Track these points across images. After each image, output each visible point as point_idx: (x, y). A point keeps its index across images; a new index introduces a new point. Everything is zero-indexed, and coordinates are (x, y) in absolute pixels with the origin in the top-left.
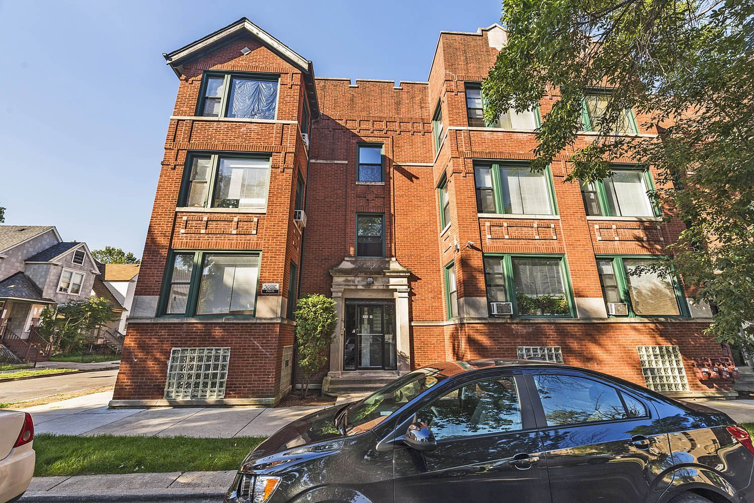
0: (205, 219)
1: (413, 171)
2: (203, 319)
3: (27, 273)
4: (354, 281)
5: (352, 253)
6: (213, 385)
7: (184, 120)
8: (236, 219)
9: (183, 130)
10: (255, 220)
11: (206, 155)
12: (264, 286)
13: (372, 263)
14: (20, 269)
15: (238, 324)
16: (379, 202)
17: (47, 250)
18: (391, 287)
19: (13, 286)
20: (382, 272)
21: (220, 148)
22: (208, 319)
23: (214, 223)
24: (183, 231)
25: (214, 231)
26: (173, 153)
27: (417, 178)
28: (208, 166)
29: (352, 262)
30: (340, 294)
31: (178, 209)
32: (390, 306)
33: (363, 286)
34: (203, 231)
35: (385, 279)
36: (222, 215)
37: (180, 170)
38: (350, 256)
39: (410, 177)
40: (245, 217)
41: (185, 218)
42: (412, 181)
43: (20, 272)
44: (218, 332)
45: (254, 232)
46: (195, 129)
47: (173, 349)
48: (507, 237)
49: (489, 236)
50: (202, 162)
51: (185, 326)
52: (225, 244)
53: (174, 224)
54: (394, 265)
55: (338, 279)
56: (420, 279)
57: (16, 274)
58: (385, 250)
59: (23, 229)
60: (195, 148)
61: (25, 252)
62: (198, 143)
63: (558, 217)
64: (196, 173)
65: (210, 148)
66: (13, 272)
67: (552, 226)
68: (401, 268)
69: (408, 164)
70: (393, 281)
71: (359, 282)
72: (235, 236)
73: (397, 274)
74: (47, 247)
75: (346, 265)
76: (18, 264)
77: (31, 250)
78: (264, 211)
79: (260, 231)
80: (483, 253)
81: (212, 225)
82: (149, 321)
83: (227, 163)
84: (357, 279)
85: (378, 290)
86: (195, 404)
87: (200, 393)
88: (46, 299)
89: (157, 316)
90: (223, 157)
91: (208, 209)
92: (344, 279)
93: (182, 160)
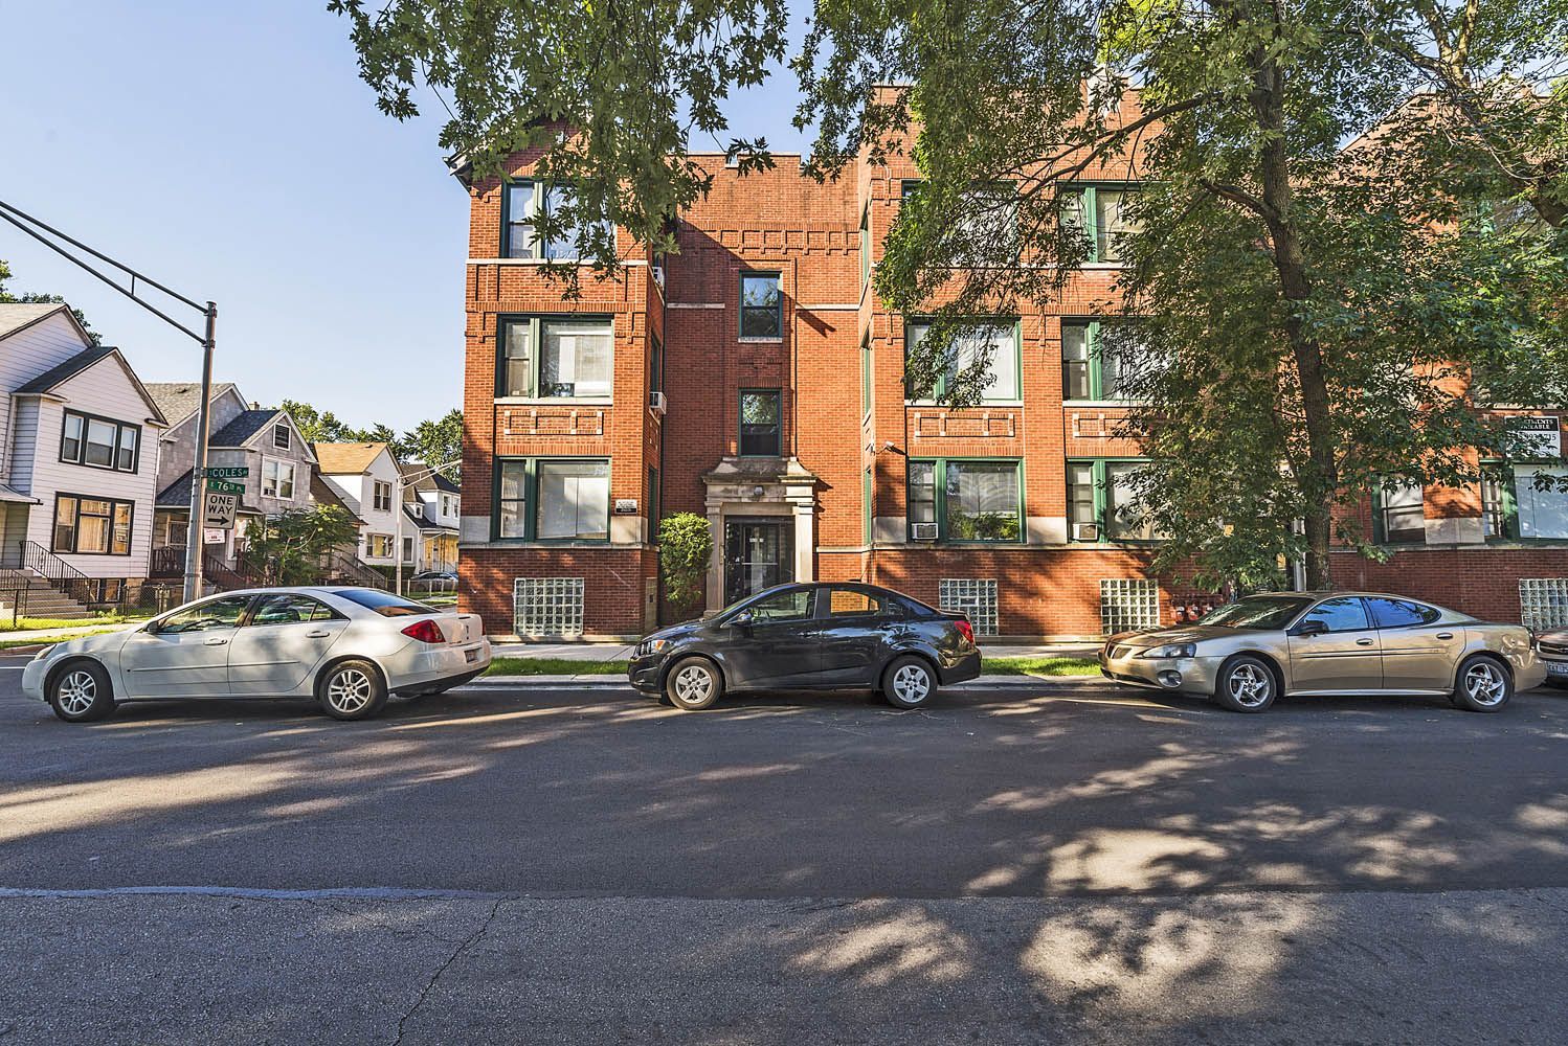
0: (534, 414)
1: (826, 318)
2: (547, 545)
4: (736, 492)
5: (733, 451)
6: (568, 620)
7: (486, 265)
8: (574, 414)
9: (487, 280)
10: (600, 414)
11: (524, 319)
12: (619, 503)
13: (762, 464)
15: (591, 550)
16: (773, 370)
17: (229, 424)
18: (788, 500)
20: (775, 478)
21: (542, 309)
22: (553, 545)
23: (546, 419)
24: (507, 431)
25: (546, 431)
26: (479, 317)
27: (833, 330)
28: (527, 337)
29: (733, 464)
30: (717, 510)
31: (497, 401)
32: (789, 524)
33: (749, 498)
34: (533, 431)
35: (781, 488)
36: (555, 408)
37: (491, 343)
38: (732, 456)
39: (822, 328)
40: (584, 411)
41: (507, 413)
42: (824, 335)
44: (567, 560)
45: (599, 432)
46: (503, 279)
47: (517, 579)
48: (943, 434)
49: (918, 433)
50: (517, 329)
51: (526, 552)
52: (563, 448)
53: (495, 422)
54: (794, 468)
55: (715, 489)
56: (831, 488)
58: (782, 448)
59: (185, 391)
60: (507, 310)
62: (510, 302)
63: (1021, 403)
64: (512, 346)
65: (527, 310)
67: (1011, 416)
68: (804, 473)
69: (818, 307)
70: (791, 491)
71: (743, 492)
72: (575, 438)
73: (798, 482)
74: (229, 420)
75: (725, 468)
78: (610, 401)
79: (607, 430)
80: (907, 457)
81: (544, 422)
82: (484, 547)
83: (553, 329)
84: (741, 489)
85: (770, 504)
86: (550, 640)
87: (554, 630)
88: (248, 508)
89: (491, 541)
90: (547, 319)
91: (536, 400)
92: (722, 488)
93: (491, 329)
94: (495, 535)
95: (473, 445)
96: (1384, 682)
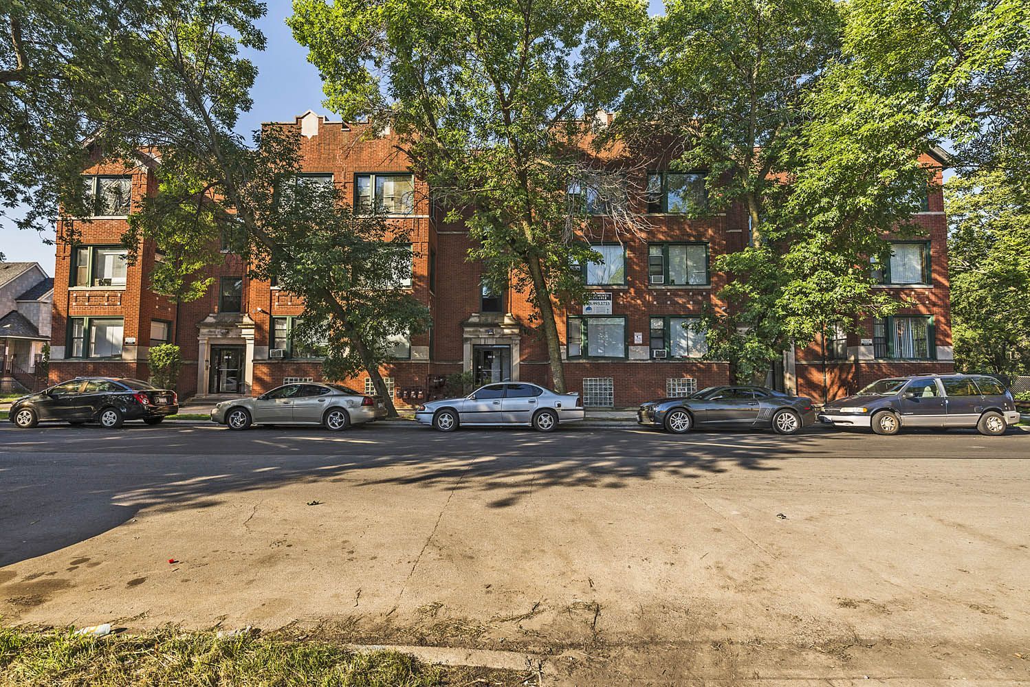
0: (87, 295)
2: (93, 361)
3: (20, 312)
4: (215, 332)
5: (216, 310)
8: (106, 295)
9: (67, 227)
10: (119, 295)
11: (84, 247)
12: (127, 341)
13: (229, 317)
14: (13, 308)
15: (112, 363)
16: (238, 267)
17: (35, 287)
18: (242, 336)
19: (8, 326)
20: (235, 324)
21: (92, 242)
22: (96, 361)
24: (74, 304)
25: (94, 303)
26: (62, 247)
28: (87, 253)
29: (214, 317)
30: (205, 342)
31: (70, 289)
32: (242, 349)
33: (221, 335)
34: (87, 304)
35: (239, 330)
36: (98, 292)
37: (68, 260)
38: (214, 313)
40: (113, 294)
41: (75, 295)
43: (13, 311)
45: (119, 304)
46: (74, 227)
48: (290, 304)
49: (277, 303)
50: (84, 252)
51: (83, 364)
52: (101, 312)
53: (69, 299)
54: (246, 320)
55: (204, 331)
57: (10, 313)
58: (241, 309)
59: (7, 267)
61: (13, 291)
64: (80, 260)
65: (85, 242)
66: (7, 311)
68: (251, 322)
70: (244, 331)
71: (218, 332)
72: (107, 307)
73: (247, 326)
74: (35, 284)
75: (210, 320)
76: (10, 304)
77: (18, 288)
78: (124, 288)
79: (123, 302)
80: (271, 316)
81: (92, 299)
82: (61, 361)
83: (99, 252)
84: (217, 330)
85: (232, 338)
88: (43, 337)
89: (66, 358)
90: (96, 247)
91: (89, 288)
92: (207, 330)
93: (68, 252)
94: (69, 354)
95: (58, 313)
96: (294, 419)
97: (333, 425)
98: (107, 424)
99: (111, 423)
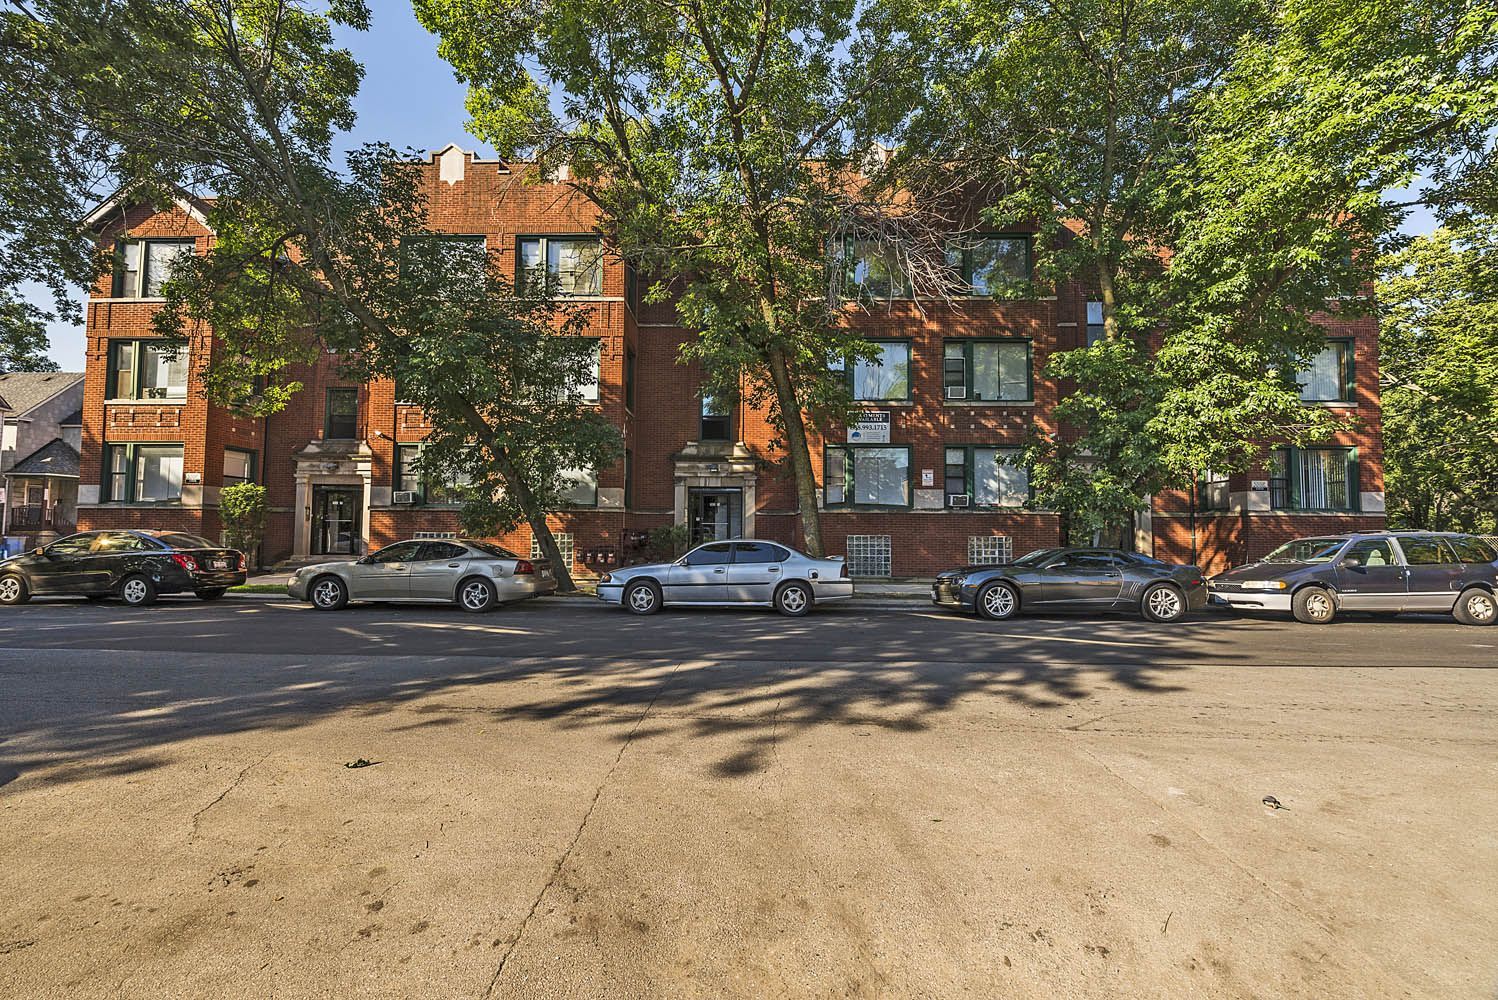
0: (131, 411)
2: (140, 506)
3: (67, 441)
4: (318, 466)
5: (321, 436)
7: (102, 303)
8: (159, 411)
9: (102, 313)
10: (177, 411)
11: (127, 342)
12: (190, 476)
13: (339, 445)
14: (56, 436)
15: (169, 510)
18: (356, 473)
19: (49, 459)
20: (348, 456)
21: (137, 335)
22: (144, 506)
23: (140, 415)
24: (113, 424)
25: (141, 423)
26: (95, 341)
28: (132, 351)
29: (318, 446)
30: (305, 480)
31: (106, 402)
32: (356, 491)
33: (328, 471)
34: (130, 424)
35: (353, 465)
36: (148, 407)
37: (104, 360)
38: (318, 439)
40: (168, 409)
41: (113, 411)
43: (57, 439)
45: (176, 424)
46: (113, 313)
48: (422, 425)
49: (404, 425)
50: (126, 349)
51: (124, 510)
52: (151, 436)
53: (105, 418)
54: (364, 449)
55: (303, 465)
57: (51, 443)
58: (358, 435)
60: (114, 336)
61: (57, 412)
62: (117, 332)
64: (122, 362)
65: (128, 335)
66: (47, 440)
68: (369, 452)
70: (361, 466)
71: (323, 467)
72: (160, 428)
73: (364, 459)
75: (311, 449)
76: (51, 429)
77: (64, 408)
78: (184, 402)
79: (182, 423)
80: (395, 444)
81: (139, 417)
82: (94, 507)
83: (149, 350)
84: (322, 464)
85: (343, 476)
89: (101, 501)
90: (144, 343)
91: (135, 402)
92: (307, 464)
93: (104, 349)
94: (106, 495)
95: (91, 438)
96: (411, 593)
97: (471, 602)
98: (132, 600)
99: (138, 598)
